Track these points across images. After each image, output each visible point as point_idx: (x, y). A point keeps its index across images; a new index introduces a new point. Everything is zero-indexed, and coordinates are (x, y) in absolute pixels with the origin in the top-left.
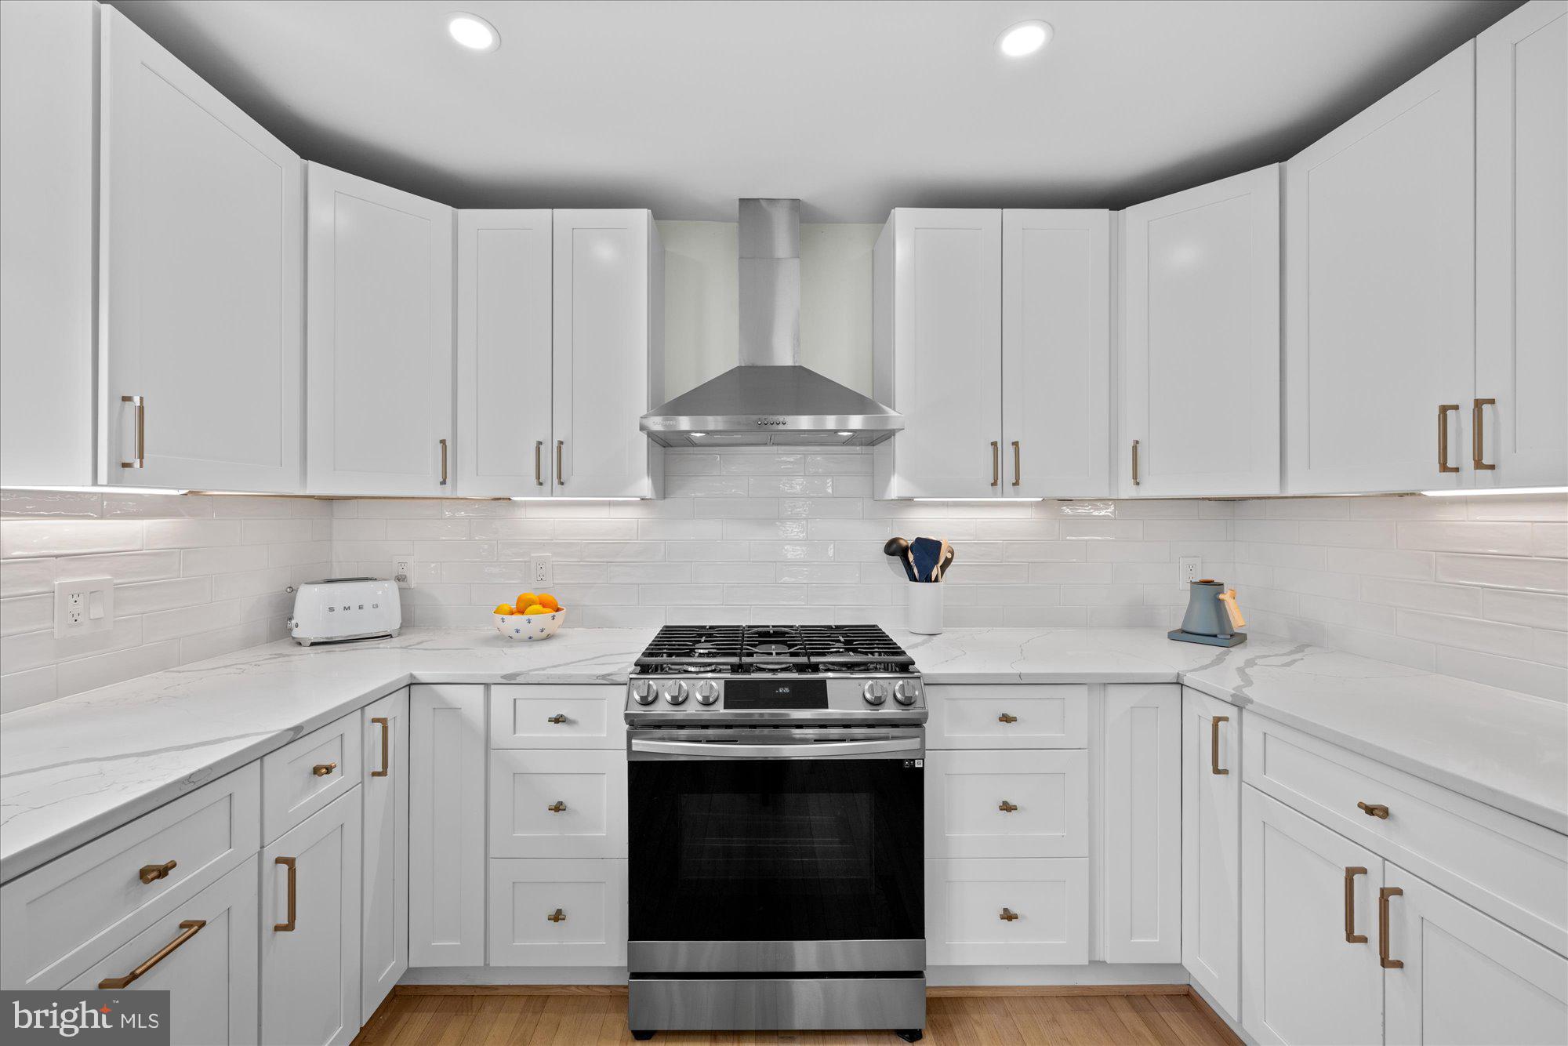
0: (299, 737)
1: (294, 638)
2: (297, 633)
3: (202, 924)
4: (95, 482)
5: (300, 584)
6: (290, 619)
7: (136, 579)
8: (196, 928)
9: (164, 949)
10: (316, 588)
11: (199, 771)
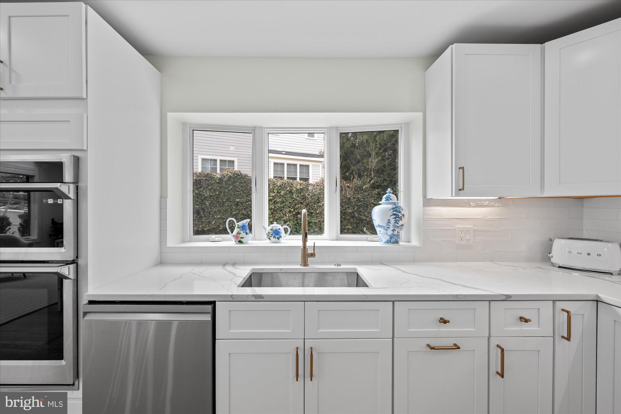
0: (509, 299)
1: (551, 262)
2: (553, 260)
3: (459, 348)
4: (452, 196)
5: (556, 238)
6: (550, 253)
7: (482, 228)
8: (456, 347)
9: (438, 347)
10: (563, 241)
11: (460, 295)
